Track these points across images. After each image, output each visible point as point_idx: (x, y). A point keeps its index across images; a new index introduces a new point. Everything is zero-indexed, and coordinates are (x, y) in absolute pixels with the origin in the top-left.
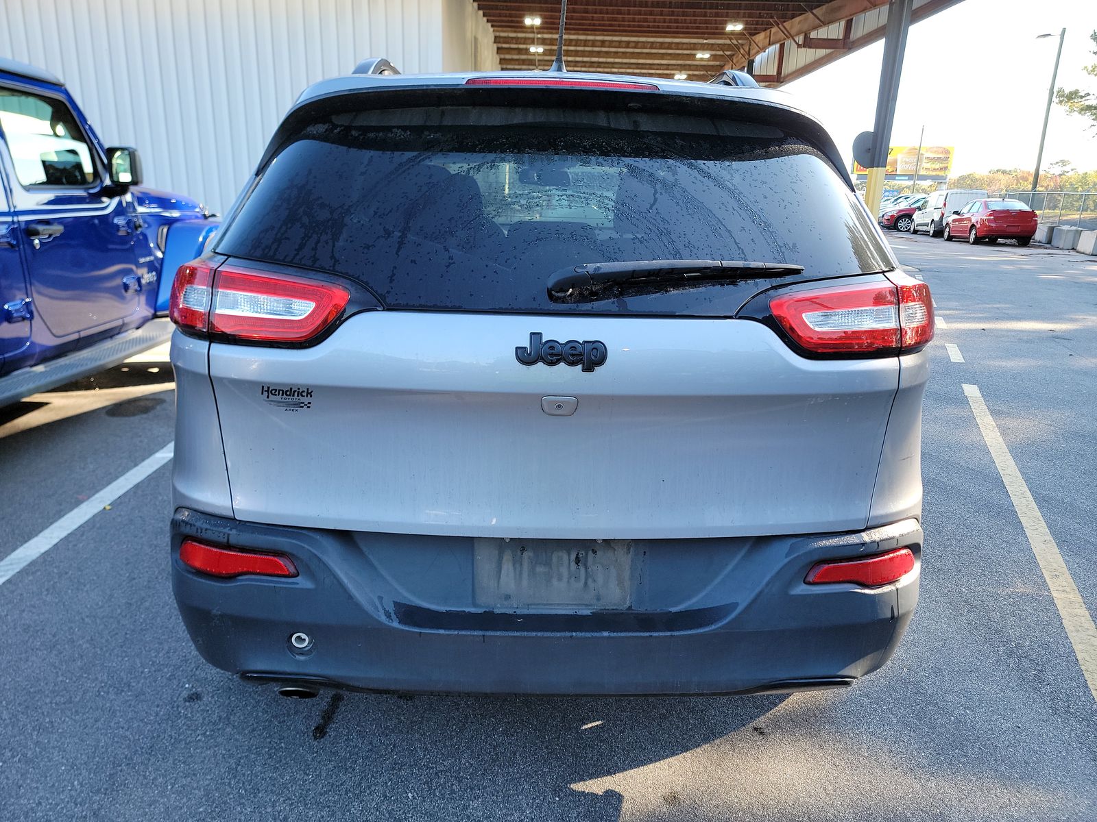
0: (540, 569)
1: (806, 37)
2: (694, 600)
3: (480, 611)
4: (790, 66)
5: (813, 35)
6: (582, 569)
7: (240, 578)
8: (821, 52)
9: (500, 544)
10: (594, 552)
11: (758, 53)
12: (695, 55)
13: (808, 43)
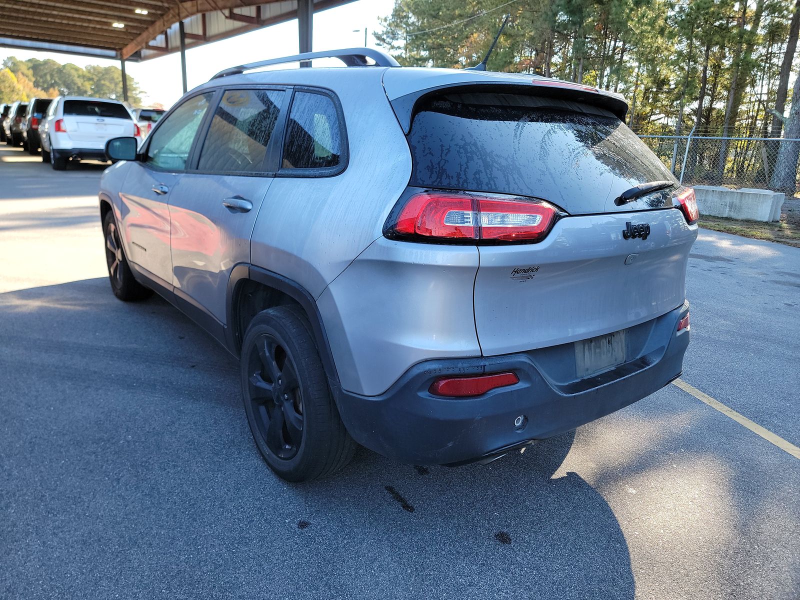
0: (598, 351)
1: (231, 12)
2: (642, 352)
3: (579, 380)
4: (212, 30)
5: (237, 11)
6: (610, 345)
7: (488, 392)
8: (238, 24)
9: (588, 342)
10: (614, 336)
11: (187, 16)
12: (134, 10)
13: (232, 16)
